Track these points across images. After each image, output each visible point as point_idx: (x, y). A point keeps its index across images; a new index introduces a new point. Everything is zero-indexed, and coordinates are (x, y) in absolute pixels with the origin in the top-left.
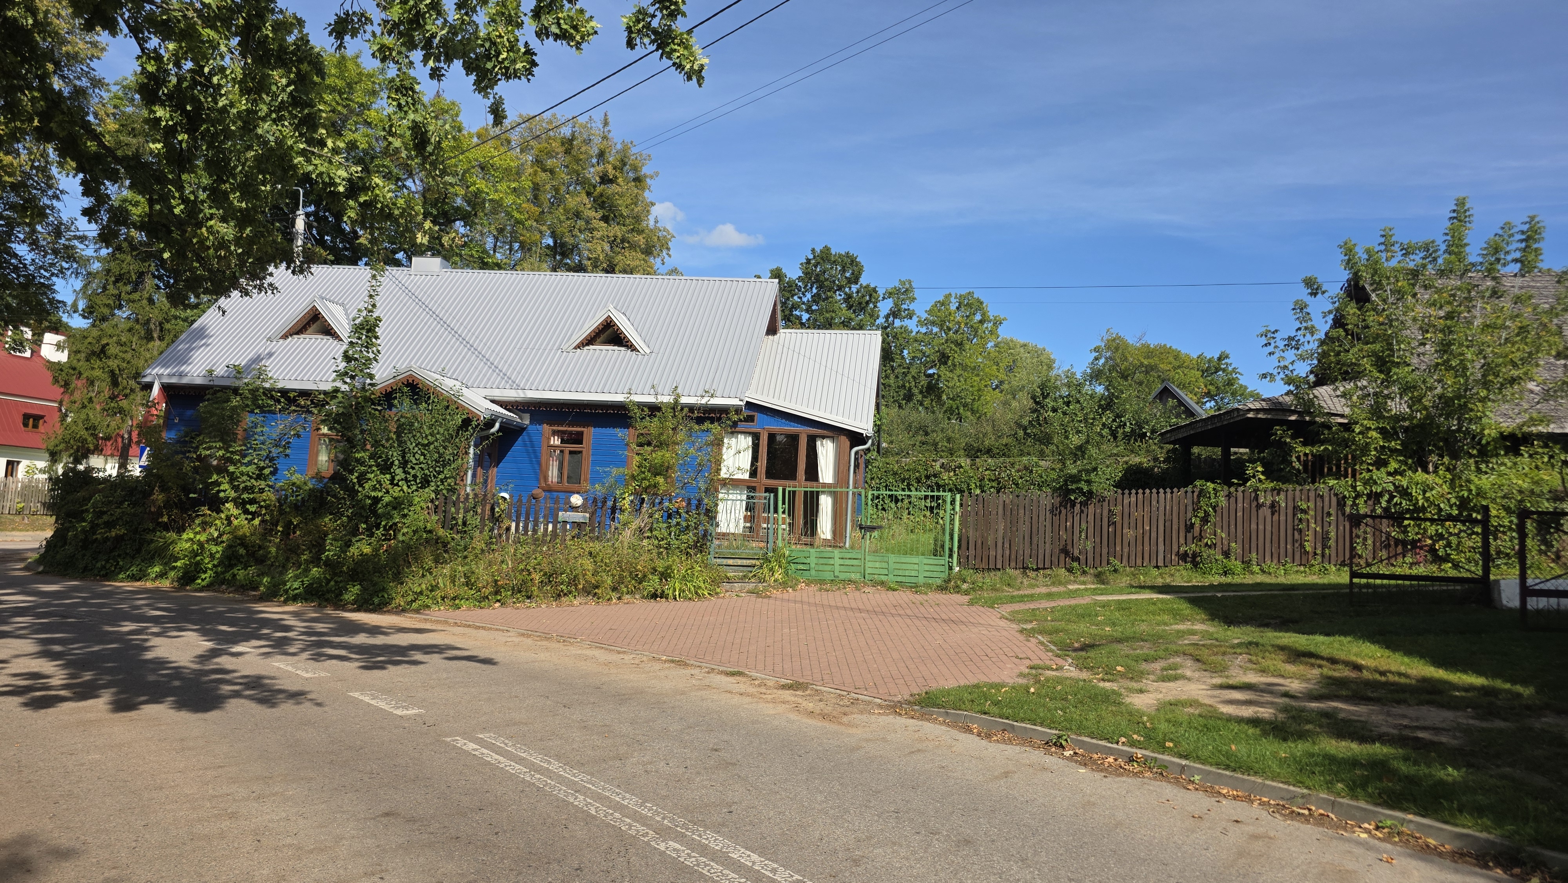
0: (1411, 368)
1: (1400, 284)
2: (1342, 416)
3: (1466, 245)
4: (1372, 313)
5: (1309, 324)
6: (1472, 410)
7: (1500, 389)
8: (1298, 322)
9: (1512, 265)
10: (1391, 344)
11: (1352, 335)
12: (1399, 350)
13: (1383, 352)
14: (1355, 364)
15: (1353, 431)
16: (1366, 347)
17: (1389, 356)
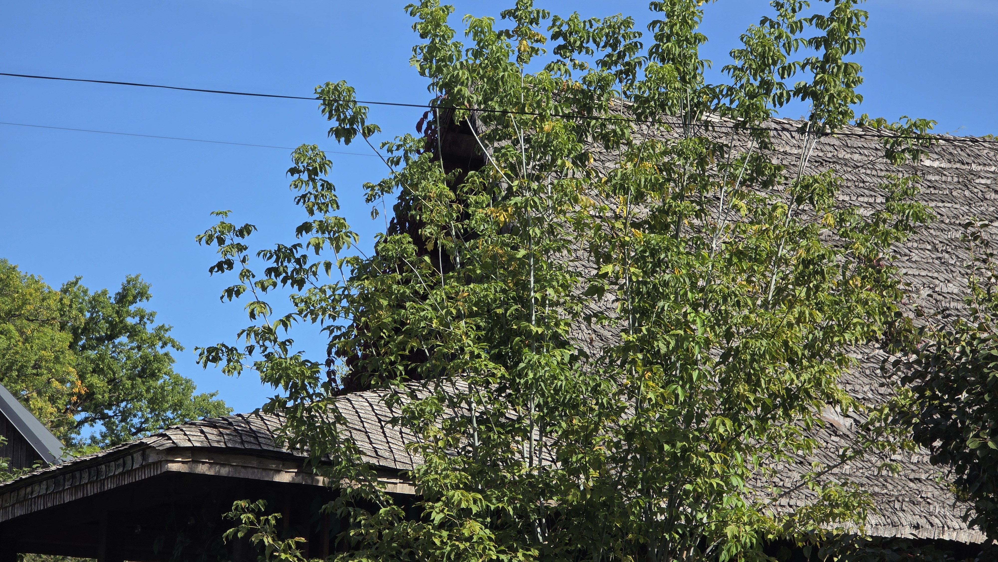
0: (567, 353)
1: (547, 126)
2: (403, 476)
3: (698, 39)
4: (485, 198)
5: (331, 216)
6: (699, 471)
7: (762, 420)
8: (302, 208)
9: (796, 101)
10: (525, 286)
11: (434, 255)
12: (542, 303)
13: (505, 304)
14: (438, 334)
15: (427, 519)
16: (465, 290)
17: (518, 317)
